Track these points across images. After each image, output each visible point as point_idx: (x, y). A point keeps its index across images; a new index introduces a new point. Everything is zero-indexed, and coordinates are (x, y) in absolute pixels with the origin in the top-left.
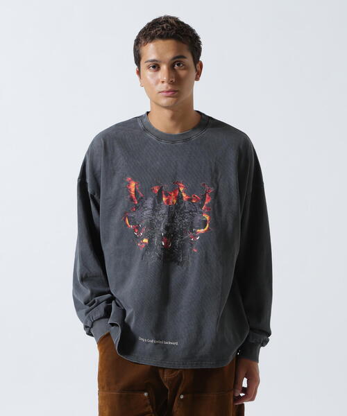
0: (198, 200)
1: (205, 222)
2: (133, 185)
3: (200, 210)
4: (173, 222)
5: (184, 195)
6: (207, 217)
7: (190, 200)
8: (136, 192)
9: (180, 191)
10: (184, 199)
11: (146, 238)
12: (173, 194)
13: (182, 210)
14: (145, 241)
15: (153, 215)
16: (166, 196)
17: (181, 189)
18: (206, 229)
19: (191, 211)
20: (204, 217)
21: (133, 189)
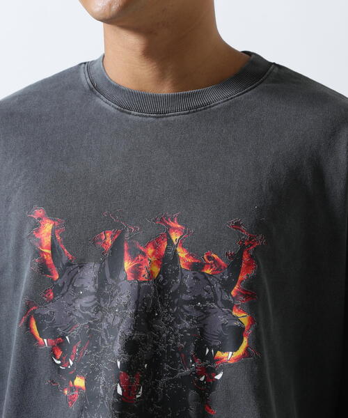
0: (220, 268)
1: (239, 333)
2: (48, 227)
3: (225, 297)
4: (150, 328)
5: (182, 253)
6: (244, 319)
7: (197, 267)
8: (53, 247)
9: (170, 241)
10: (182, 265)
11: (81, 375)
12: (150, 251)
13: (175, 294)
14: (79, 382)
15: (98, 308)
16: (133, 258)
17: (175, 237)
18: (241, 351)
19: (200, 298)
20: (237, 319)
21: (47, 240)
